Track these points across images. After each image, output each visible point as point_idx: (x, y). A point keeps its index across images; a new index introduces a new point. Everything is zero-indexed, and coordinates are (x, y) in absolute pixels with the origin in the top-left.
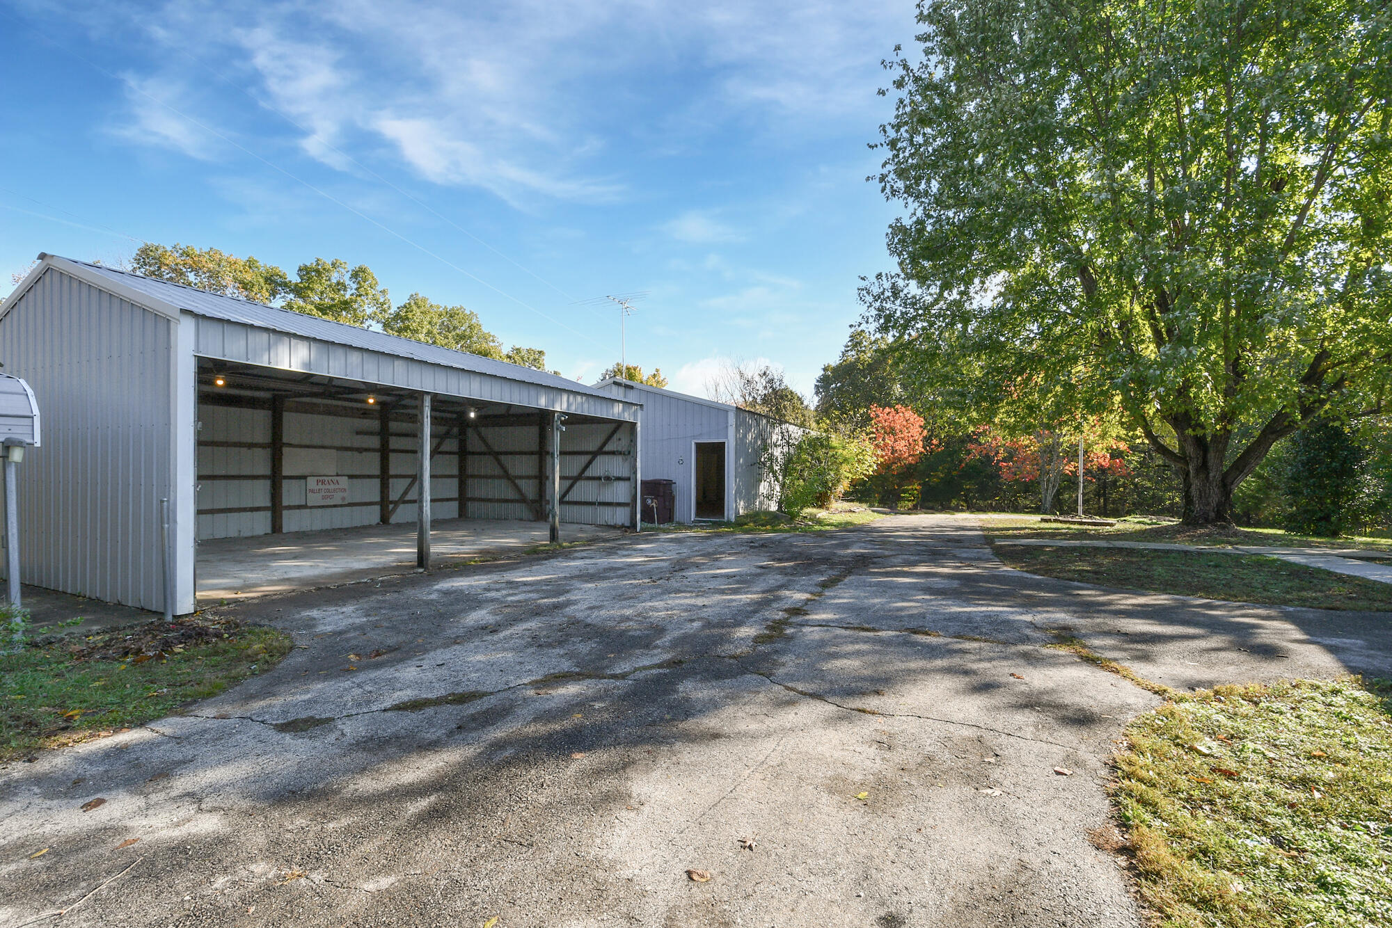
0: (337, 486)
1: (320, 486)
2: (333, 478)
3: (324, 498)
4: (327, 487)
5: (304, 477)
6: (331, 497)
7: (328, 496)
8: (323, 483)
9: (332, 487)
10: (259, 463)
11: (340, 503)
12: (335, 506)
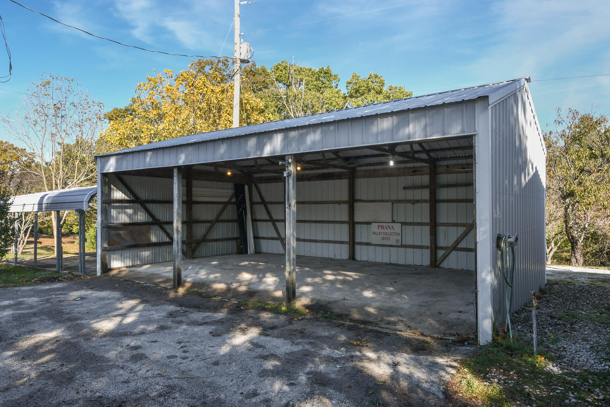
0: (392, 231)
1: (380, 230)
2: (389, 224)
3: (383, 239)
4: (385, 231)
5: (369, 223)
6: (388, 239)
7: (386, 238)
8: (382, 228)
9: (389, 231)
10: (342, 213)
11: (395, 244)
12: (391, 246)
